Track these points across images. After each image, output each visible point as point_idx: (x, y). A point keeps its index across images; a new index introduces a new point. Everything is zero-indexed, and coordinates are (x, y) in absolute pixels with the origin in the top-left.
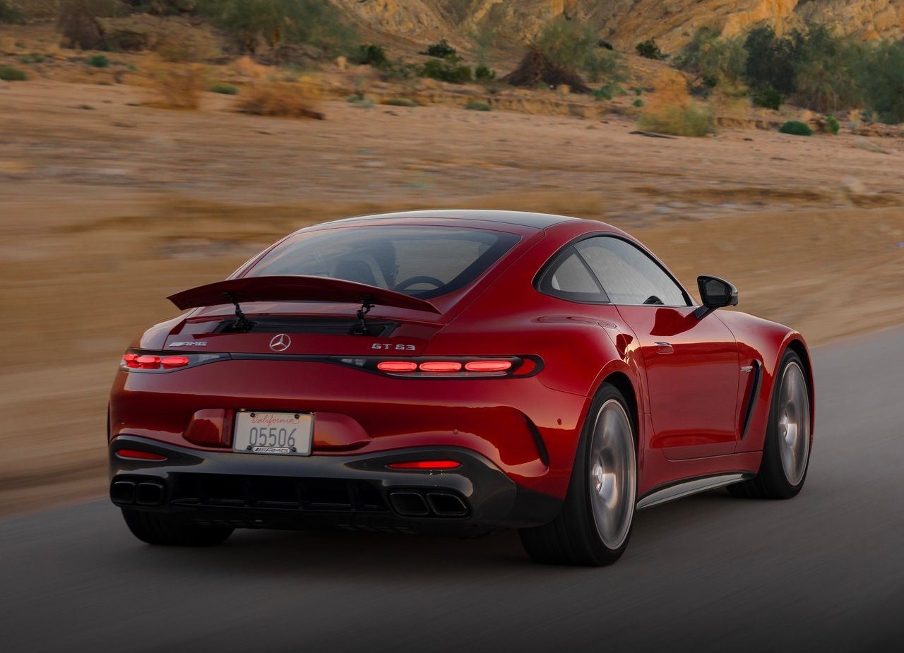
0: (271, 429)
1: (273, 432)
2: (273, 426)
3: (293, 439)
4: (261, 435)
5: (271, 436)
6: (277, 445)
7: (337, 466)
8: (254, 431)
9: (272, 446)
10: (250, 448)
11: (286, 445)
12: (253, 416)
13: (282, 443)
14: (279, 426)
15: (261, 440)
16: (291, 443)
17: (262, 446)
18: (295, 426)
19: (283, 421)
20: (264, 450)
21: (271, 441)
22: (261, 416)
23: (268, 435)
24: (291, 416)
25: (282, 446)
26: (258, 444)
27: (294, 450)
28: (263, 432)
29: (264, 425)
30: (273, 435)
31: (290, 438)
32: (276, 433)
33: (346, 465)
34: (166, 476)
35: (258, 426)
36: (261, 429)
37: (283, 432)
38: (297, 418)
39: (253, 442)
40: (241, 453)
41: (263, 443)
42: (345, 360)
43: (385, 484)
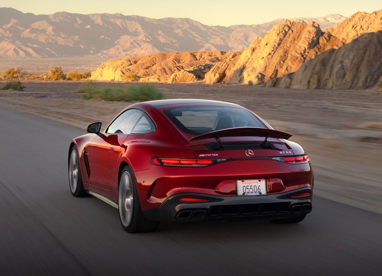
0: (251, 186)
1: (252, 187)
2: (251, 184)
3: (260, 189)
4: (247, 189)
5: (251, 188)
6: (254, 192)
7: (274, 198)
8: (244, 188)
9: (252, 192)
10: (244, 194)
11: (257, 192)
12: (243, 181)
13: (255, 191)
14: (253, 185)
15: (247, 191)
16: (259, 191)
17: (248, 192)
18: (259, 184)
19: (254, 183)
20: (249, 194)
21: (251, 190)
22: (246, 181)
23: (250, 189)
24: (257, 181)
25: (255, 192)
26: (246, 192)
27: (260, 193)
28: (248, 187)
29: (248, 185)
30: (252, 188)
31: (258, 189)
32: (253, 187)
33: (277, 198)
34: (209, 207)
35: (246, 185)
36: (247, 186)
37: (255, 187)
38: (260, 181)
39: (245, 191)
40: (241, 196)
41: (248, 191)
42: (273, 158)
43: (292, 203)
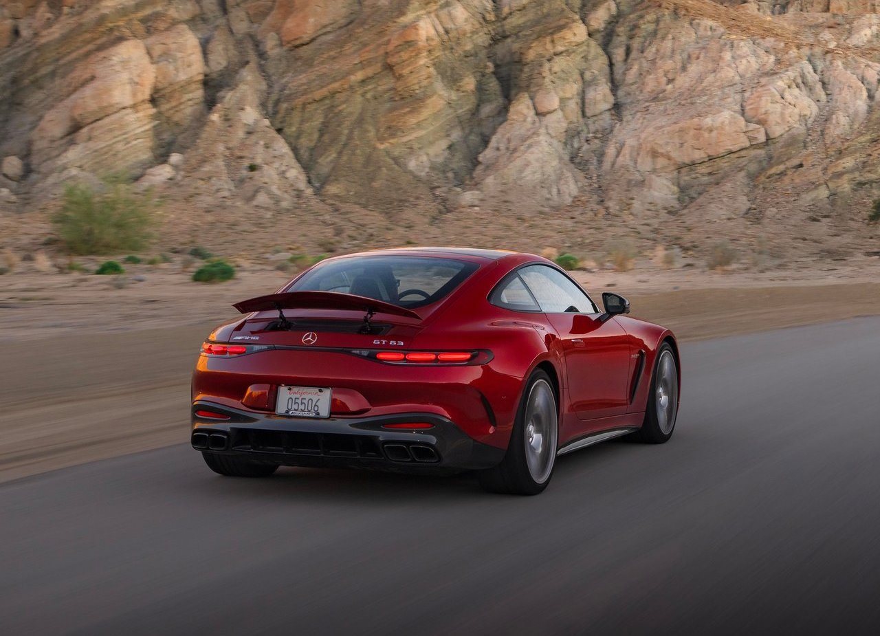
0: (302, 399)
2: (303, 396)
3: (318, 406)
4: (295, 403)
5: (302, 403)
6: (306, 410)
7: (343, 425)
8: (290, 401)
9: (302, 411)
10: (287, 412)
11: (313, 411)
12: (290, 389)
13: (309, 409)
14: (308, 397)
15: (295, 407)
16: (316, 409)
17: (296, 410)
18: (319, 397)
19: (310, 393)
20: (297, 414)
21: (302, 407)
22: (295, 389)
23: (300, 402)
24: (316, 390)
25: (309, 411)
26: (293, 409)
27: (318, 414)
28: (297, 401)
29: (298, 396)
30: (304, 403)
31: (315, 405)
32: (305, 401)
33: (351, 425)
34: (229, 430)
35: (294, 396)
36: (296, 399)
37: (310, 402)
38: (321, 391)
39: (290, 408)
40: (281, 416)
41: (297, 408)
42: (354, 351)
43: (381, 439)
